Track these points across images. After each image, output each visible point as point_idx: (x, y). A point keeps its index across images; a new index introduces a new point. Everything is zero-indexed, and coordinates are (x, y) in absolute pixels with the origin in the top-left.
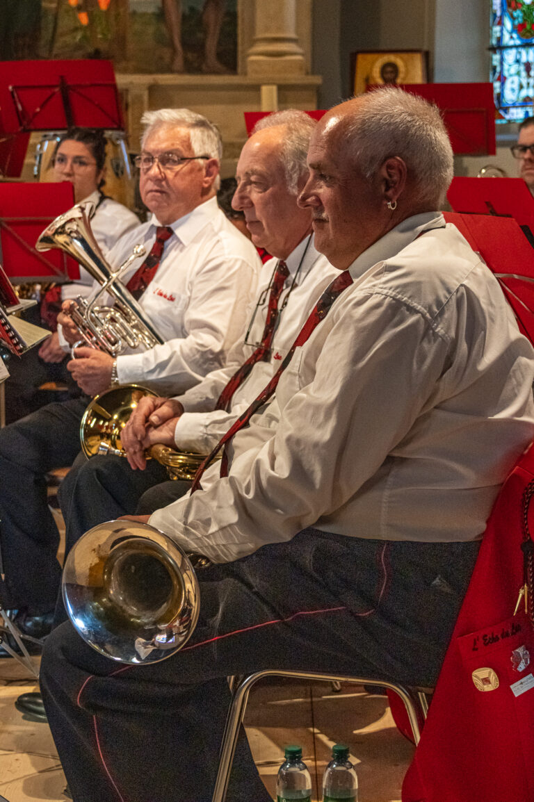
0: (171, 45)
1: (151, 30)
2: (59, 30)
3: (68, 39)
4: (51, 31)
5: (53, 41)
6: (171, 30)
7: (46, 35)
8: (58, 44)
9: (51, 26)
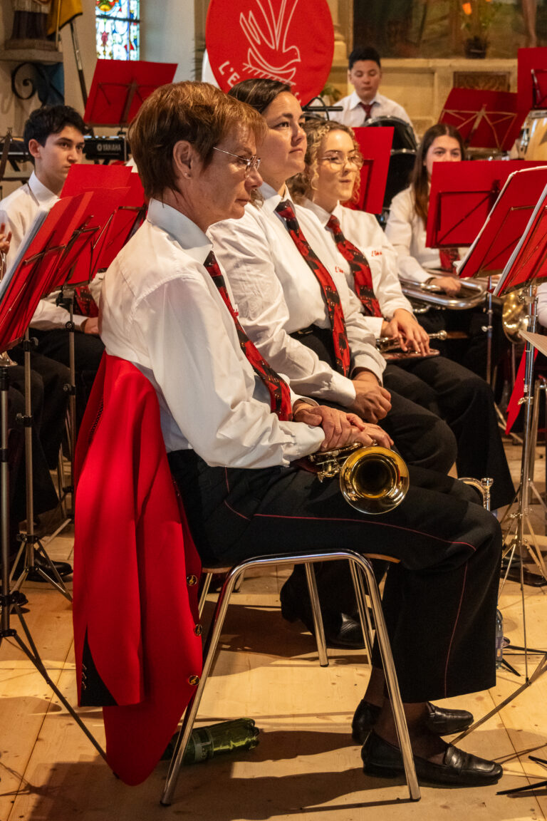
0: (527, 33)
1: (509, 19)
2: (428, 19)
3: (436, 27)
4: (421, 19)
5: (422, 29)
6: (527, 21)
7: (416, 23)
8: (427, 31)
9: (421, 14)
